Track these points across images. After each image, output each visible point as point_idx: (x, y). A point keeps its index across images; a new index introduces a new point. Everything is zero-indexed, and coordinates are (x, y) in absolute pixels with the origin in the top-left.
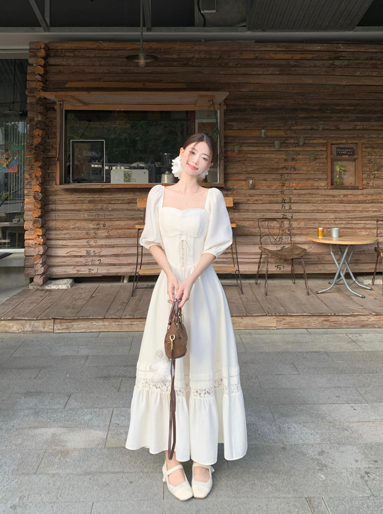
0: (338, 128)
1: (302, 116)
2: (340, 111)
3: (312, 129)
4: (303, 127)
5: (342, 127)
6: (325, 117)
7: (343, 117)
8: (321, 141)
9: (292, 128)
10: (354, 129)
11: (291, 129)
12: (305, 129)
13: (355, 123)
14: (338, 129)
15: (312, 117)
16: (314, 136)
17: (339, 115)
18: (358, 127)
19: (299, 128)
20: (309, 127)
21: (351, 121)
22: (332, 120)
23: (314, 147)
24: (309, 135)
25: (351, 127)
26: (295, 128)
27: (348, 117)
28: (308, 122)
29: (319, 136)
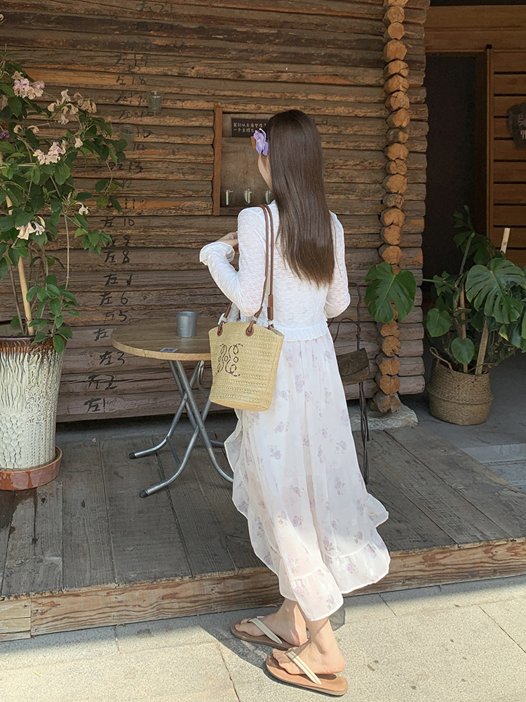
0: (240, 76)
1: (158, 42)
2: (246, 37)
3: (181, 76)
4: (160, 70)
5: (248, 73)
6: (212, 49)
7: (252, 51)
8: (202, 104)
9: (136, 70)
10: (275, 81)
11: (133, 73)
12: (165, 75)
13: (276, 65)
14: (240, 78)
15: (183, 47)
16: (186, 91)
17: (242, 46)
18: (284, 77)
19: (154, 70)
20: (175, 71)
21: (269, 62)
22: (229, 56)
23: (185, 118)
24: (174, 90)
25: (268, 75)
26: (143, 70)
27: (262, 52)
28: (172, 59)
29: (197, 92)
